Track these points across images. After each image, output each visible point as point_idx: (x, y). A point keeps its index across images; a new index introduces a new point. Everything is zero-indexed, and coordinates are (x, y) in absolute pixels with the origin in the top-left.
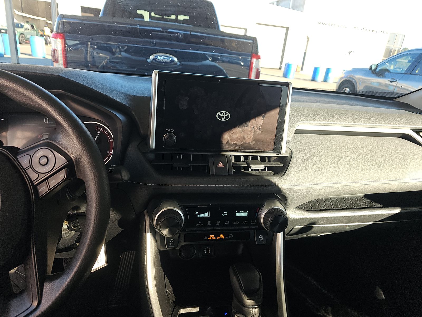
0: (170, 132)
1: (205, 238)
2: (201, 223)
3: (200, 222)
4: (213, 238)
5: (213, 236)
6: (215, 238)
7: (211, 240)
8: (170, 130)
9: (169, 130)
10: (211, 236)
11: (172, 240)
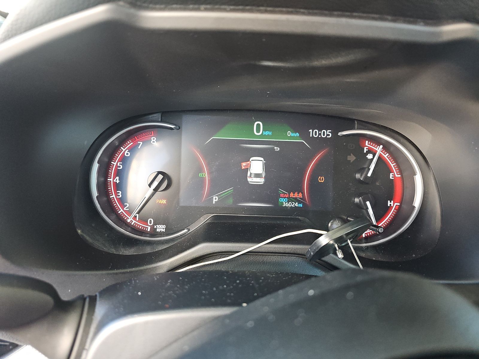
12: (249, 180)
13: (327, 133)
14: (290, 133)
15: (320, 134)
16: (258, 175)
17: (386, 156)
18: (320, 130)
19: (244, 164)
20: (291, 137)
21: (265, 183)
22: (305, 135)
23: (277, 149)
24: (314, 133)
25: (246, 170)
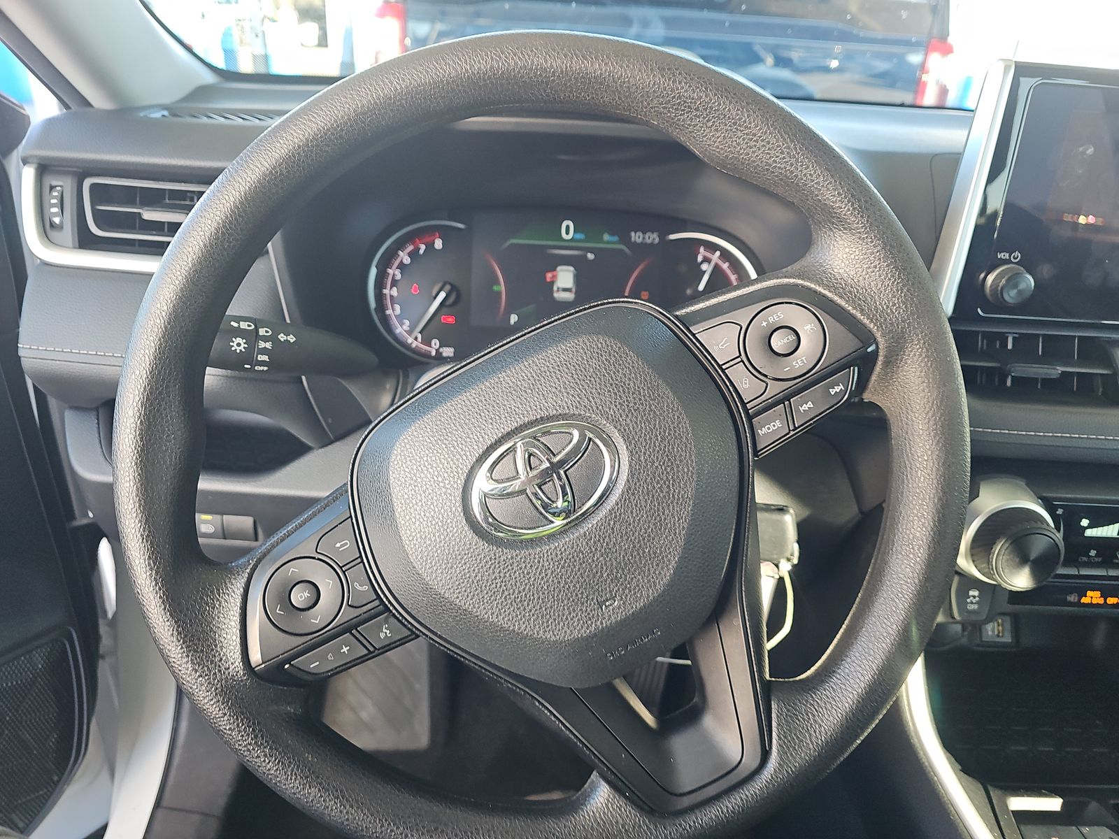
0: (1008, 262)
1: (1072, 598)
2: (1097, 556)
3: (1093, 553)
4: (1095, 601)
5: (1098, 594)
6: (1101, 601)
7: (1091, 605)
8: (1010, 256)
9: (1003, 256)
10: (1089, 593)
11: (974, 597)
12: (556, 295)
13: (652, 238)
14: (606, 237)
15: (644, 238)
16: (565, 290)
17: (725, 266)
18: (644, 233)
19: (549, 275)
20: (608, 242)
21: (575, 298)
22: (625, 239)
23: (591, 256)
24: (637, 237)
25: (552, 283)
